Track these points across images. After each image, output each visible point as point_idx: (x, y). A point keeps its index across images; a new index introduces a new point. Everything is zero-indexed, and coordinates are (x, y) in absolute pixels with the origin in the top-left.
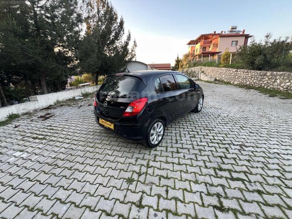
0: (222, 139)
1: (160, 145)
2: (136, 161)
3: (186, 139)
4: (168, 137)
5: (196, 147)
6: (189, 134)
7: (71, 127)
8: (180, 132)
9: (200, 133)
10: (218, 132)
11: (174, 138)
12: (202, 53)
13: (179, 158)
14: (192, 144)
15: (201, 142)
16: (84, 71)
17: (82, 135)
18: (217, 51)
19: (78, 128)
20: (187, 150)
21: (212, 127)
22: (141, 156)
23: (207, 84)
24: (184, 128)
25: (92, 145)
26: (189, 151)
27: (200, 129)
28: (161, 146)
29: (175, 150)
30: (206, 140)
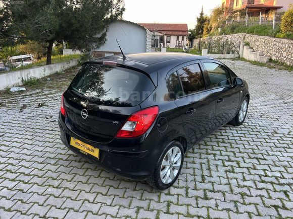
0: (278, 174)
1: (175, 184)
2: (137, 212)
3: (218, 175)
4: (188, 171)
5: (236, 190)
6: (224, 166)
7: (12, 149)
8: (208, 161)
9: (242, 165)
10: (272, 163)
11: (198, 172)
12: (247, 7)
13: (208, 208)
14: (230, 184)
15: (244, 180)
16: (27, 38)
17: (36, 165)
18: (275, 5)
19: (25, 151)
20: (220, 193)
21: (262, 154)
22: (144, 204)
23: (254, 67)
24: (215, 155)
25: (56, 183)
26: (224, 196)
27: (242, 157)
28: (178, 187)
29: (200, 193)
30: (252, 177)
